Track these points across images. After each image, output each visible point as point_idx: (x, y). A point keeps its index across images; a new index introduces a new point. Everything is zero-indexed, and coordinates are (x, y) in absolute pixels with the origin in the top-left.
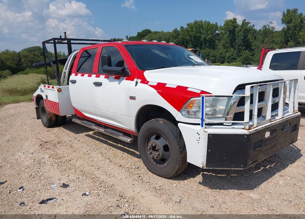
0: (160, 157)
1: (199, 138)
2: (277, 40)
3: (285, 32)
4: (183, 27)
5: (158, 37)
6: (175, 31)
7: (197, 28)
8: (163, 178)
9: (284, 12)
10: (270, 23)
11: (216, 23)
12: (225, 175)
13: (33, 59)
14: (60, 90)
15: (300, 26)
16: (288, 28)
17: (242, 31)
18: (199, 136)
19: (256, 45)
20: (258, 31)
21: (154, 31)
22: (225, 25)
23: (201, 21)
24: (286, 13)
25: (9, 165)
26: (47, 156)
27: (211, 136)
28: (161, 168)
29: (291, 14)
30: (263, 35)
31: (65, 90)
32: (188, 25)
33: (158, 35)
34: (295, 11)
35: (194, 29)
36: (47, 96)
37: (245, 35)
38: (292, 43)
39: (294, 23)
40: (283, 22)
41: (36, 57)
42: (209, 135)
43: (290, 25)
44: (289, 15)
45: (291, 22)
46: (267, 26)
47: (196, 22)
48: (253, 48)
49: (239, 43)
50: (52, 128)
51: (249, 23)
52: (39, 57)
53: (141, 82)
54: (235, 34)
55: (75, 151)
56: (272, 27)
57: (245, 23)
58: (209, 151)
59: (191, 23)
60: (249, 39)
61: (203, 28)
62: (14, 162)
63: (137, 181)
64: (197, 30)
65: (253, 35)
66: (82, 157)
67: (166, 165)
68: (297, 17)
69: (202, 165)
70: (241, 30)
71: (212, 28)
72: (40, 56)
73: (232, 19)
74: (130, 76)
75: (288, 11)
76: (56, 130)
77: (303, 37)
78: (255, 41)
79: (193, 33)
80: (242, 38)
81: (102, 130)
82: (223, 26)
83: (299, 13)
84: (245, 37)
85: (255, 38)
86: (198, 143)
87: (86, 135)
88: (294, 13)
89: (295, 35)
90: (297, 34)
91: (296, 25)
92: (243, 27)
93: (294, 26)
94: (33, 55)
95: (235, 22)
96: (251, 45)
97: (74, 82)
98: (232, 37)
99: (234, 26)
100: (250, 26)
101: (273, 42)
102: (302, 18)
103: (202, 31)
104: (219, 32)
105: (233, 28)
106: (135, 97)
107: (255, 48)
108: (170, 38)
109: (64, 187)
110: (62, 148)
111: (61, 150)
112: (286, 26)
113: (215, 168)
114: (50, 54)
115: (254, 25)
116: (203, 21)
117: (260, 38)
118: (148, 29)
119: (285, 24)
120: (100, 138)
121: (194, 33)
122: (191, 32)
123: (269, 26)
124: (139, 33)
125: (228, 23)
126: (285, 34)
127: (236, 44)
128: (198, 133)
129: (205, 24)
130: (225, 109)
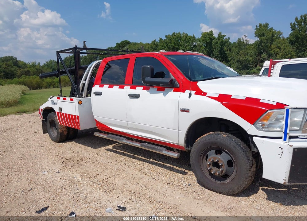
0: (223, 174)
1: (282, 153)
2: (251, 52)
3: (258, 45)
4: (161, 38)
5: (137, 48)
6: (154, 42)
7: (175, 39)
8: (225, 195)
9: (257, 26)
10: (244, 36)
11: (194, 35)
12: (287, 189)
13: (6, 69)
14: (80, 102)
15: (272, 39)
16: (261, 41)
17: (219, 43)
18: (282, 150)
19: (231, 56)
20: (232, 43)
21: (133, 43)
22: (202, 37)
23: (180, 34)
24: (258, 27)
25: (40, 187)
26: (78, 175)
27: (296, 150)
28: (222, 185)
29: (264, 28)
30: (238, 47)
31: (86, 102)
32: (166, 36)
33: (137, 46)
34: (267, 25)
35: (173, 41)
36: (61, 109)
37: (221, 47)
38: (266, 55)
39: (266, 36)
40: (256, 36)
41: (8, 67)
42: (294, 149)
43: (262, 38)
44: (261, 29)
45: (264, 36)
46: (242, 39)
47: (174, 34)
48: (229, 59)
49: (216, 54)
50: (64, 143)
51: (225, 36)
52: (12, 67)
53: (195, 94)
54: (212, 46)
55: (106, 168)
56: (246, 40)
57: (221, 36)
58: (293, 166)
59: (169, 35)
60: (225, 51)
61: (181, 40)
62: (43, 182)
63: (198, 199)
64: (176, 42)
65: (229, 48)
66: (119, 174)
67: (228, 181)
68: (268, 30)
69: (284, 181)
70: (217, 42)
71: (190, 40)
72: (14, 66)
73: (209, 32)
74: (179, 88)
75: (260, 25)
76: (68, 144)
77: (275, 49)
78: (230, 53)
79: (171, 44)
80: (219, 49)
81: (138, 145)
82: (200, 38)
83: (270, 28)
84: (222, 49)
85: (230, 50)
86: (280, 157)
87: (106, 150)
88: (266, 27)
89: (268, 47)
90: (269, 47)
91: (268, 38)
92: (219, 39)
93: (266, 40)
94: (6, 65)
95: (212, 35)
96: (227, 57)
97: (98, 94)
98: (209, 49)
99: (210, 38)
100: (226, 39)
101: (247, 54)
102: (273, 32)
103: (180, 43)
104: (196, 44)
105: (210, 40)
106: (189, 109)
107: (231, 60)
108: (149, 49)
109: (122, 211)
110: (88, 164)
111: (89, 167)
112: (259, 39)
113: (297, 183)
114: (24, 64)
115: (229, 38)
116: (181, 33)
117: (235, 50)
118: (127, 40)
119: (258, 37)
120: (124, 152)
121: (173, 44)
122: (170, 44)
123: (243, 39)
124: (117, 43)
125: (204, 35)
126: (258, 47)
127: (214, 56)
128: (280, 147)
129: (183, 36)
130: (302, 122)
